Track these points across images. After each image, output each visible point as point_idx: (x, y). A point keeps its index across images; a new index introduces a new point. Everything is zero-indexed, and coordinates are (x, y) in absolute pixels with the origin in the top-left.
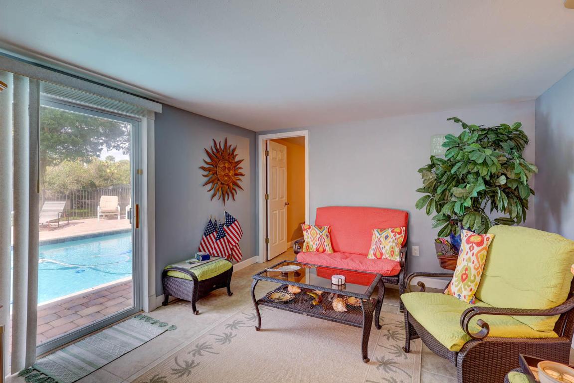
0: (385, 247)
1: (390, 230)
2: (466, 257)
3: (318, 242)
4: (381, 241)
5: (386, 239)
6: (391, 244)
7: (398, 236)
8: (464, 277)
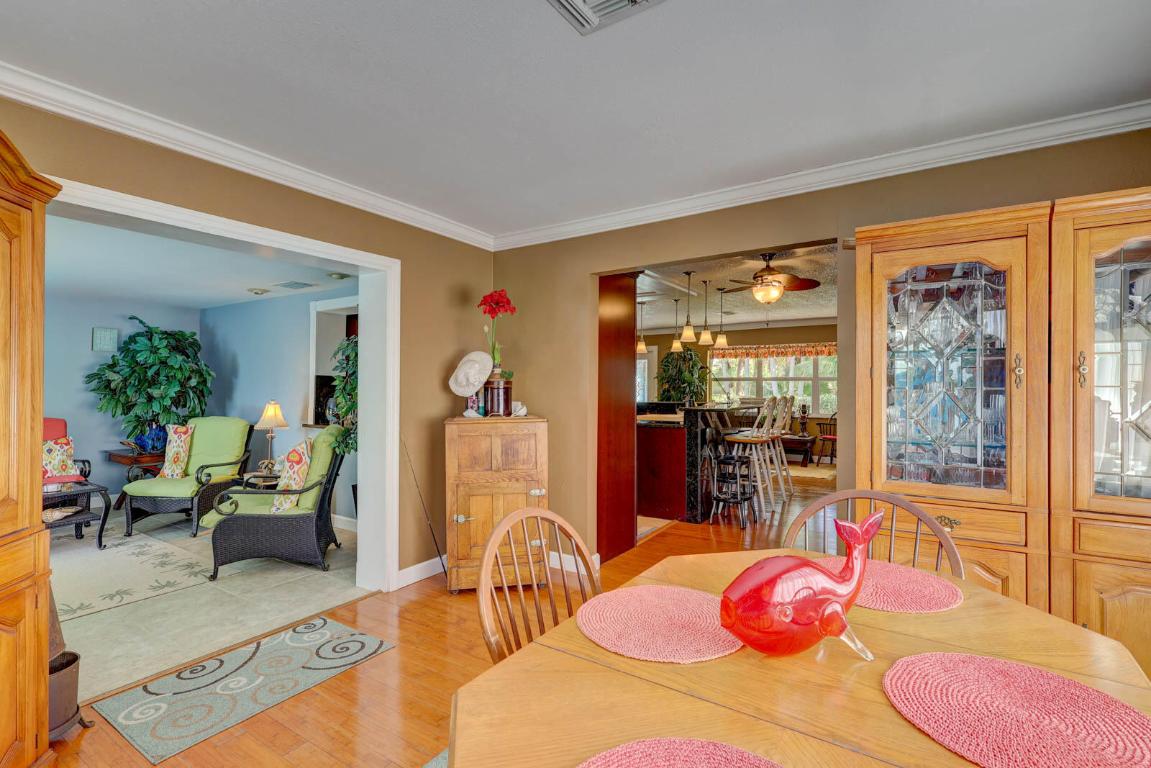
0: (50, 463)
1: (52, 443)
2: (176, 445)
5: (50, 453)
6: (60, 457)
7: (66, 448)
8: (176, 460)
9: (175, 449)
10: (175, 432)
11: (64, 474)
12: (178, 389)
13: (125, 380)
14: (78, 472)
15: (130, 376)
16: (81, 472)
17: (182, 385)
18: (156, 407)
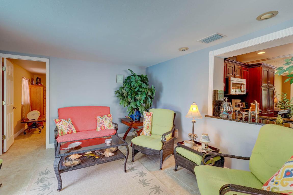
0: (106, 124)
1: (106, 116)
2: (147, 121)
3: (68, 128)
4: (103, 121)
5: (106, 120)
6: (109, 122)
7: (110, 118)
8: (148, 128)
9: (147, 123)
10: (147, 115)
11: (110, 128)
12: (145, 96)
13: (128, 93)
14: (114, 128)
15: (129, 91)
16: (115, 128)
17: (146, 95)
18: (138, 104)
